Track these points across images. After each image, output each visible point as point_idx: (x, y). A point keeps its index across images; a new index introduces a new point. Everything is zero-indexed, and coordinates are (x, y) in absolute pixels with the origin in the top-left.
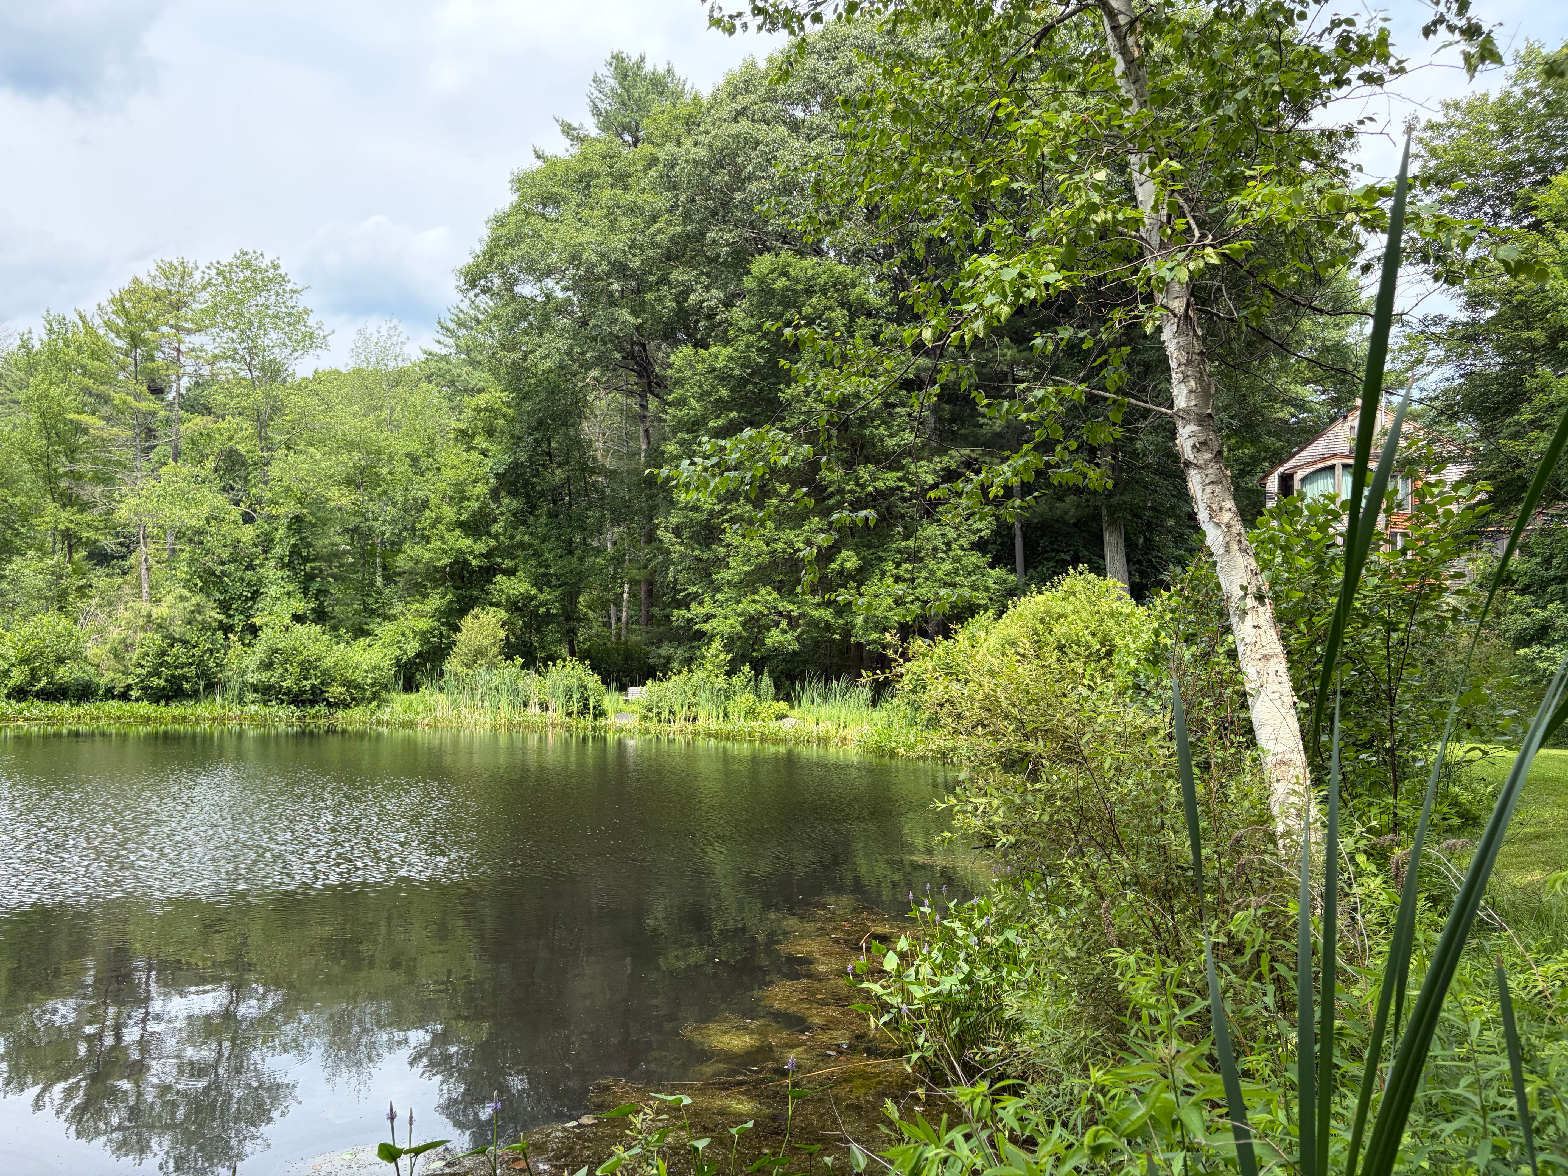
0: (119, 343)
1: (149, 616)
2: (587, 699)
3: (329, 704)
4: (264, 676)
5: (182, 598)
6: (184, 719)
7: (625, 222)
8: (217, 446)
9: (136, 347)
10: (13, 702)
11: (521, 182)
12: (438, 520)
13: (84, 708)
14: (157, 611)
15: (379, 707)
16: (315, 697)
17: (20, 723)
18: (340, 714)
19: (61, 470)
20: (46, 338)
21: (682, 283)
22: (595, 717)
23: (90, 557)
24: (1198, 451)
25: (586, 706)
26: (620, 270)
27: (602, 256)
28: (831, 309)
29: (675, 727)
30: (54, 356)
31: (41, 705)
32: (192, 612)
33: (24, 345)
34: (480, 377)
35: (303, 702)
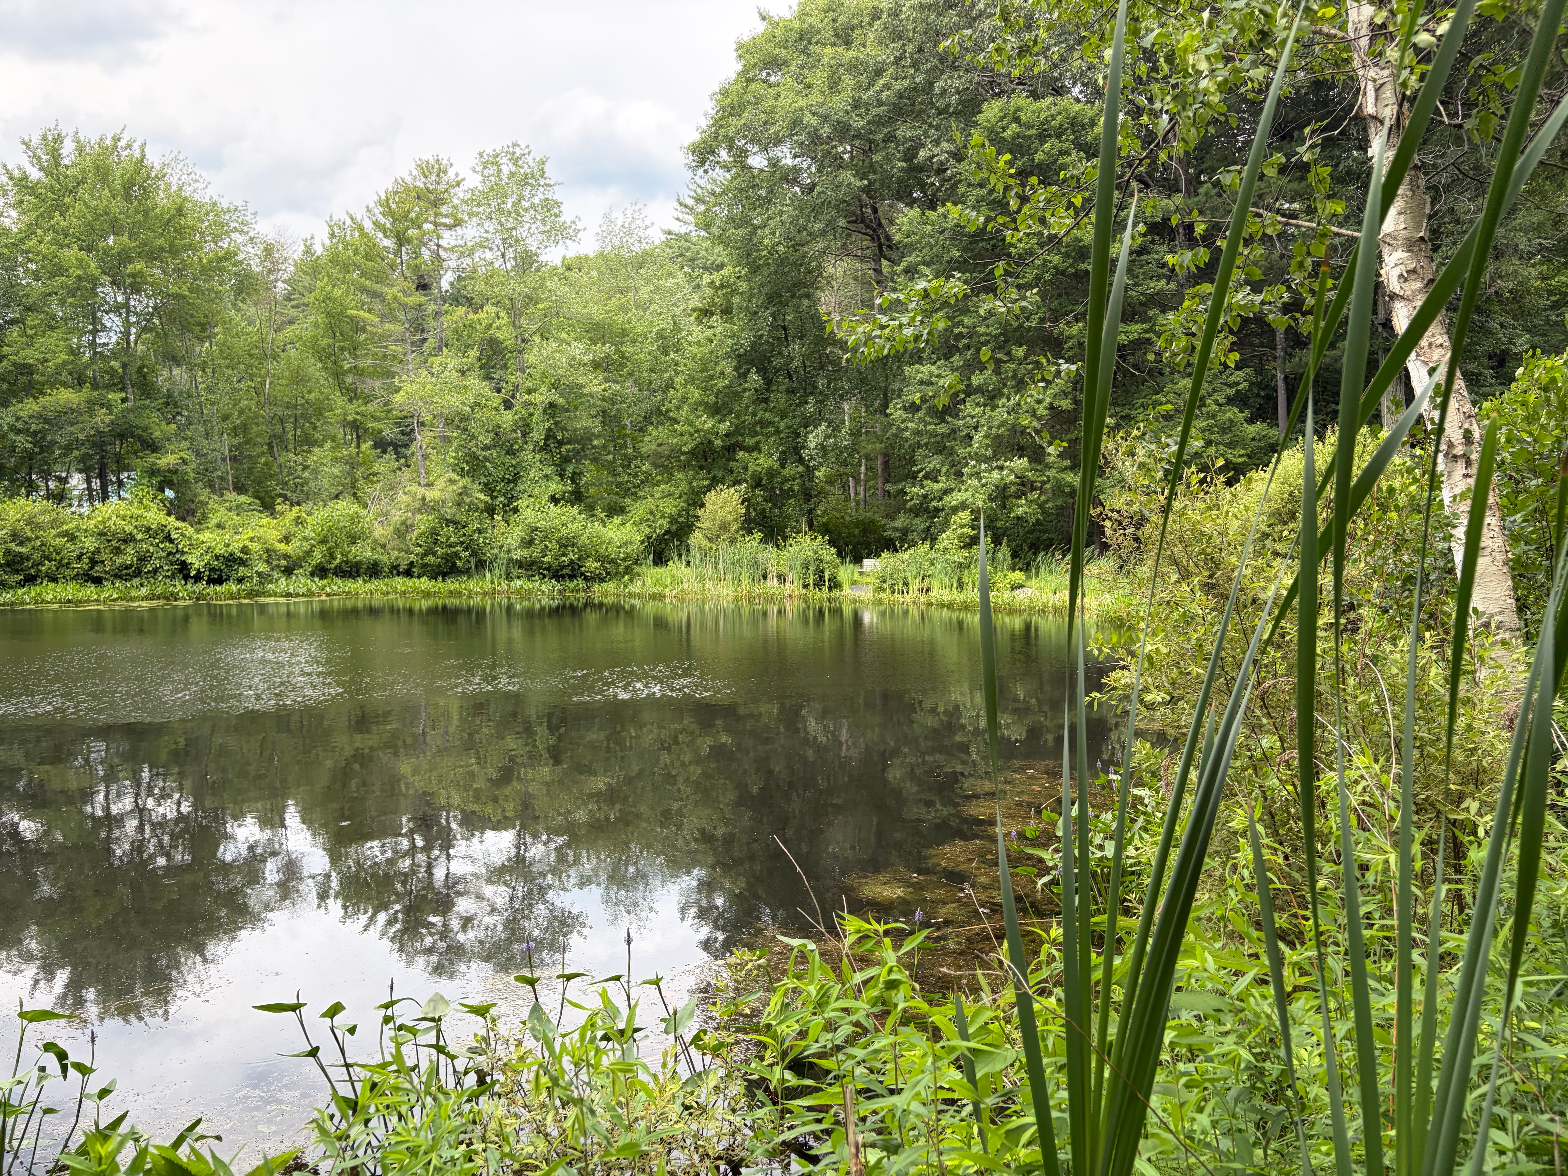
0: (387, 243)
1: (424, 499)
2: (822, 571)
3: (586, 579)
4: (525, 553)
5: (452, 481)
6: (460, 593)
7: (848, 81)
8: (477, 336)
9: (401, 245)
10: (316, 579)
11: (743, 50)
12: (684, 400)
13: (376, 585)
14: (432, 494)
15: (631, 580)
16: (574, 571)
17: (324, 598)
18: (596, 587)
19: (347, 367)
20: (327, 242)
21: (911, 139)
22: (830, 589)
23: (375, 446)
24: (1406, 280)
25: (822, 578)
26: (842, 131)
27: (825, 118)
28: (1067, 153)
29: (908, 598)
30: (334, 259)
31: (339, 582)
32: (460, 494)
33: (308, 251)
34: (720, 254)
35: (563, 577)
